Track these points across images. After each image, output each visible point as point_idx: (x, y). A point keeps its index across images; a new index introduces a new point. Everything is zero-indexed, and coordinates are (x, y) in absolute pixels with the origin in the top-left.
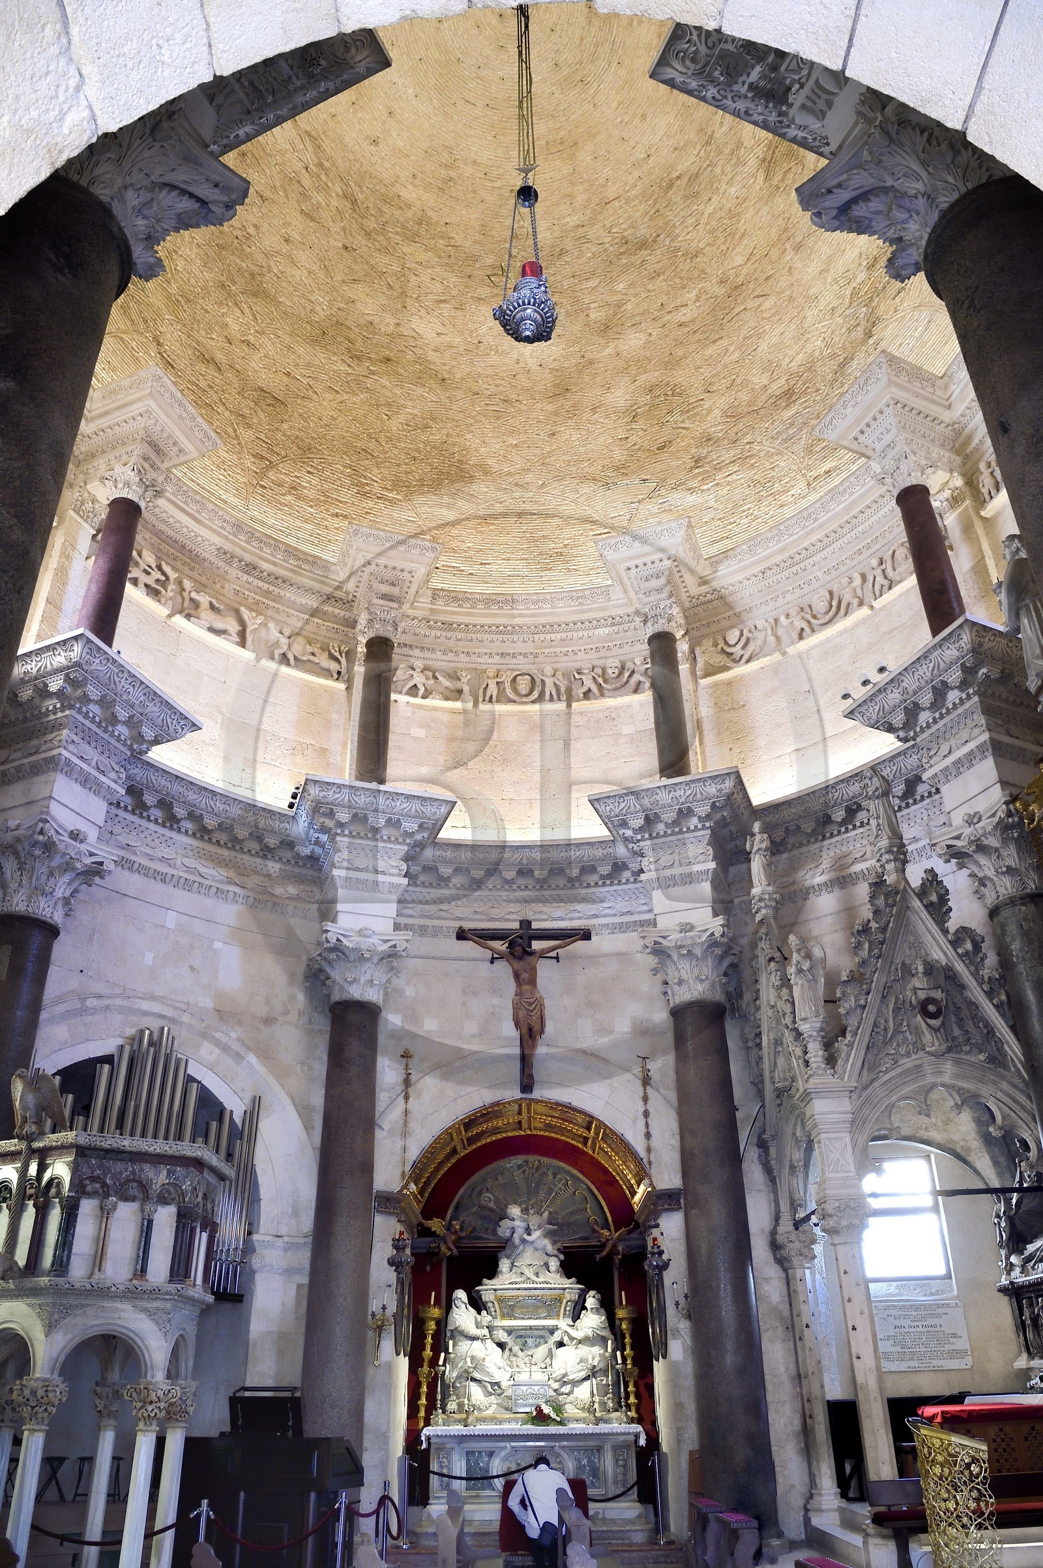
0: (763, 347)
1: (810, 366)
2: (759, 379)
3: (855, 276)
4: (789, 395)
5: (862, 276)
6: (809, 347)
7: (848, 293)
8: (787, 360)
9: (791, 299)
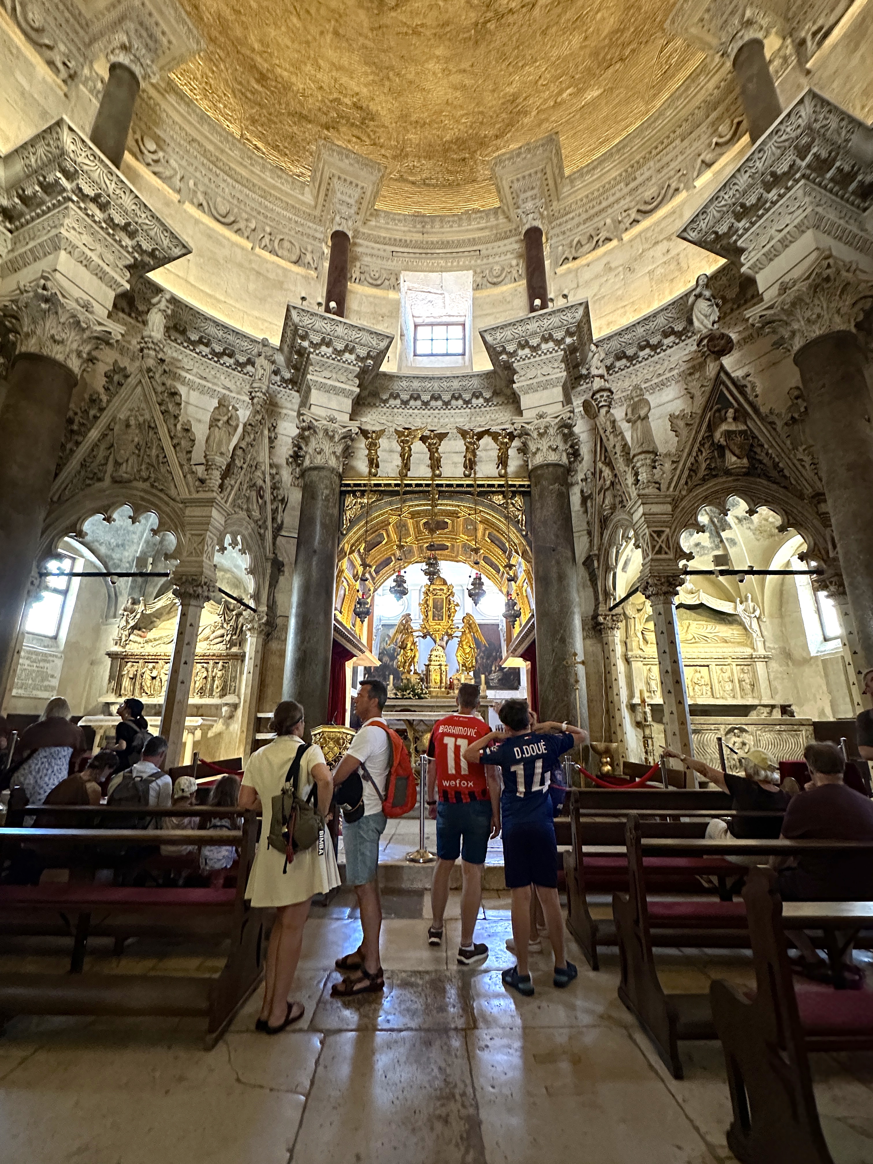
0: (272, 32)
1: (287, 87)
2: (253, 40)
3: (345, 96)
4: (262, 78)
5: (347, 101)
6: (294, 79)
7: (336, 95)
8: (277, 62)
9: (307, 43)
